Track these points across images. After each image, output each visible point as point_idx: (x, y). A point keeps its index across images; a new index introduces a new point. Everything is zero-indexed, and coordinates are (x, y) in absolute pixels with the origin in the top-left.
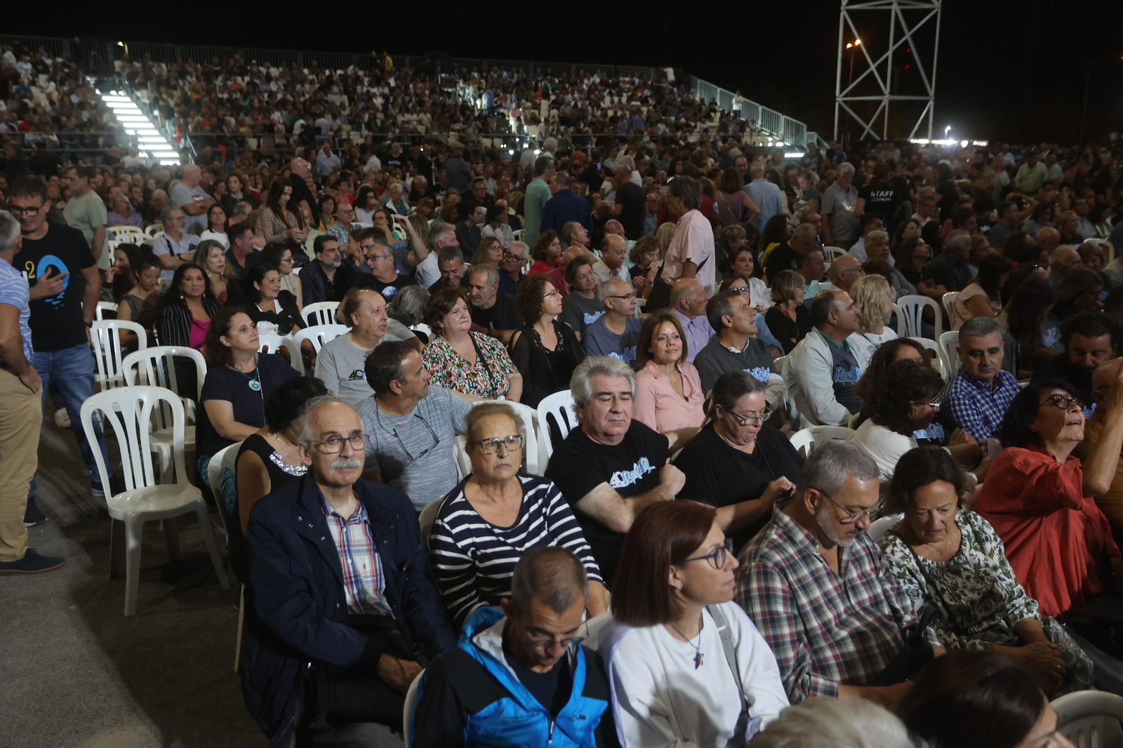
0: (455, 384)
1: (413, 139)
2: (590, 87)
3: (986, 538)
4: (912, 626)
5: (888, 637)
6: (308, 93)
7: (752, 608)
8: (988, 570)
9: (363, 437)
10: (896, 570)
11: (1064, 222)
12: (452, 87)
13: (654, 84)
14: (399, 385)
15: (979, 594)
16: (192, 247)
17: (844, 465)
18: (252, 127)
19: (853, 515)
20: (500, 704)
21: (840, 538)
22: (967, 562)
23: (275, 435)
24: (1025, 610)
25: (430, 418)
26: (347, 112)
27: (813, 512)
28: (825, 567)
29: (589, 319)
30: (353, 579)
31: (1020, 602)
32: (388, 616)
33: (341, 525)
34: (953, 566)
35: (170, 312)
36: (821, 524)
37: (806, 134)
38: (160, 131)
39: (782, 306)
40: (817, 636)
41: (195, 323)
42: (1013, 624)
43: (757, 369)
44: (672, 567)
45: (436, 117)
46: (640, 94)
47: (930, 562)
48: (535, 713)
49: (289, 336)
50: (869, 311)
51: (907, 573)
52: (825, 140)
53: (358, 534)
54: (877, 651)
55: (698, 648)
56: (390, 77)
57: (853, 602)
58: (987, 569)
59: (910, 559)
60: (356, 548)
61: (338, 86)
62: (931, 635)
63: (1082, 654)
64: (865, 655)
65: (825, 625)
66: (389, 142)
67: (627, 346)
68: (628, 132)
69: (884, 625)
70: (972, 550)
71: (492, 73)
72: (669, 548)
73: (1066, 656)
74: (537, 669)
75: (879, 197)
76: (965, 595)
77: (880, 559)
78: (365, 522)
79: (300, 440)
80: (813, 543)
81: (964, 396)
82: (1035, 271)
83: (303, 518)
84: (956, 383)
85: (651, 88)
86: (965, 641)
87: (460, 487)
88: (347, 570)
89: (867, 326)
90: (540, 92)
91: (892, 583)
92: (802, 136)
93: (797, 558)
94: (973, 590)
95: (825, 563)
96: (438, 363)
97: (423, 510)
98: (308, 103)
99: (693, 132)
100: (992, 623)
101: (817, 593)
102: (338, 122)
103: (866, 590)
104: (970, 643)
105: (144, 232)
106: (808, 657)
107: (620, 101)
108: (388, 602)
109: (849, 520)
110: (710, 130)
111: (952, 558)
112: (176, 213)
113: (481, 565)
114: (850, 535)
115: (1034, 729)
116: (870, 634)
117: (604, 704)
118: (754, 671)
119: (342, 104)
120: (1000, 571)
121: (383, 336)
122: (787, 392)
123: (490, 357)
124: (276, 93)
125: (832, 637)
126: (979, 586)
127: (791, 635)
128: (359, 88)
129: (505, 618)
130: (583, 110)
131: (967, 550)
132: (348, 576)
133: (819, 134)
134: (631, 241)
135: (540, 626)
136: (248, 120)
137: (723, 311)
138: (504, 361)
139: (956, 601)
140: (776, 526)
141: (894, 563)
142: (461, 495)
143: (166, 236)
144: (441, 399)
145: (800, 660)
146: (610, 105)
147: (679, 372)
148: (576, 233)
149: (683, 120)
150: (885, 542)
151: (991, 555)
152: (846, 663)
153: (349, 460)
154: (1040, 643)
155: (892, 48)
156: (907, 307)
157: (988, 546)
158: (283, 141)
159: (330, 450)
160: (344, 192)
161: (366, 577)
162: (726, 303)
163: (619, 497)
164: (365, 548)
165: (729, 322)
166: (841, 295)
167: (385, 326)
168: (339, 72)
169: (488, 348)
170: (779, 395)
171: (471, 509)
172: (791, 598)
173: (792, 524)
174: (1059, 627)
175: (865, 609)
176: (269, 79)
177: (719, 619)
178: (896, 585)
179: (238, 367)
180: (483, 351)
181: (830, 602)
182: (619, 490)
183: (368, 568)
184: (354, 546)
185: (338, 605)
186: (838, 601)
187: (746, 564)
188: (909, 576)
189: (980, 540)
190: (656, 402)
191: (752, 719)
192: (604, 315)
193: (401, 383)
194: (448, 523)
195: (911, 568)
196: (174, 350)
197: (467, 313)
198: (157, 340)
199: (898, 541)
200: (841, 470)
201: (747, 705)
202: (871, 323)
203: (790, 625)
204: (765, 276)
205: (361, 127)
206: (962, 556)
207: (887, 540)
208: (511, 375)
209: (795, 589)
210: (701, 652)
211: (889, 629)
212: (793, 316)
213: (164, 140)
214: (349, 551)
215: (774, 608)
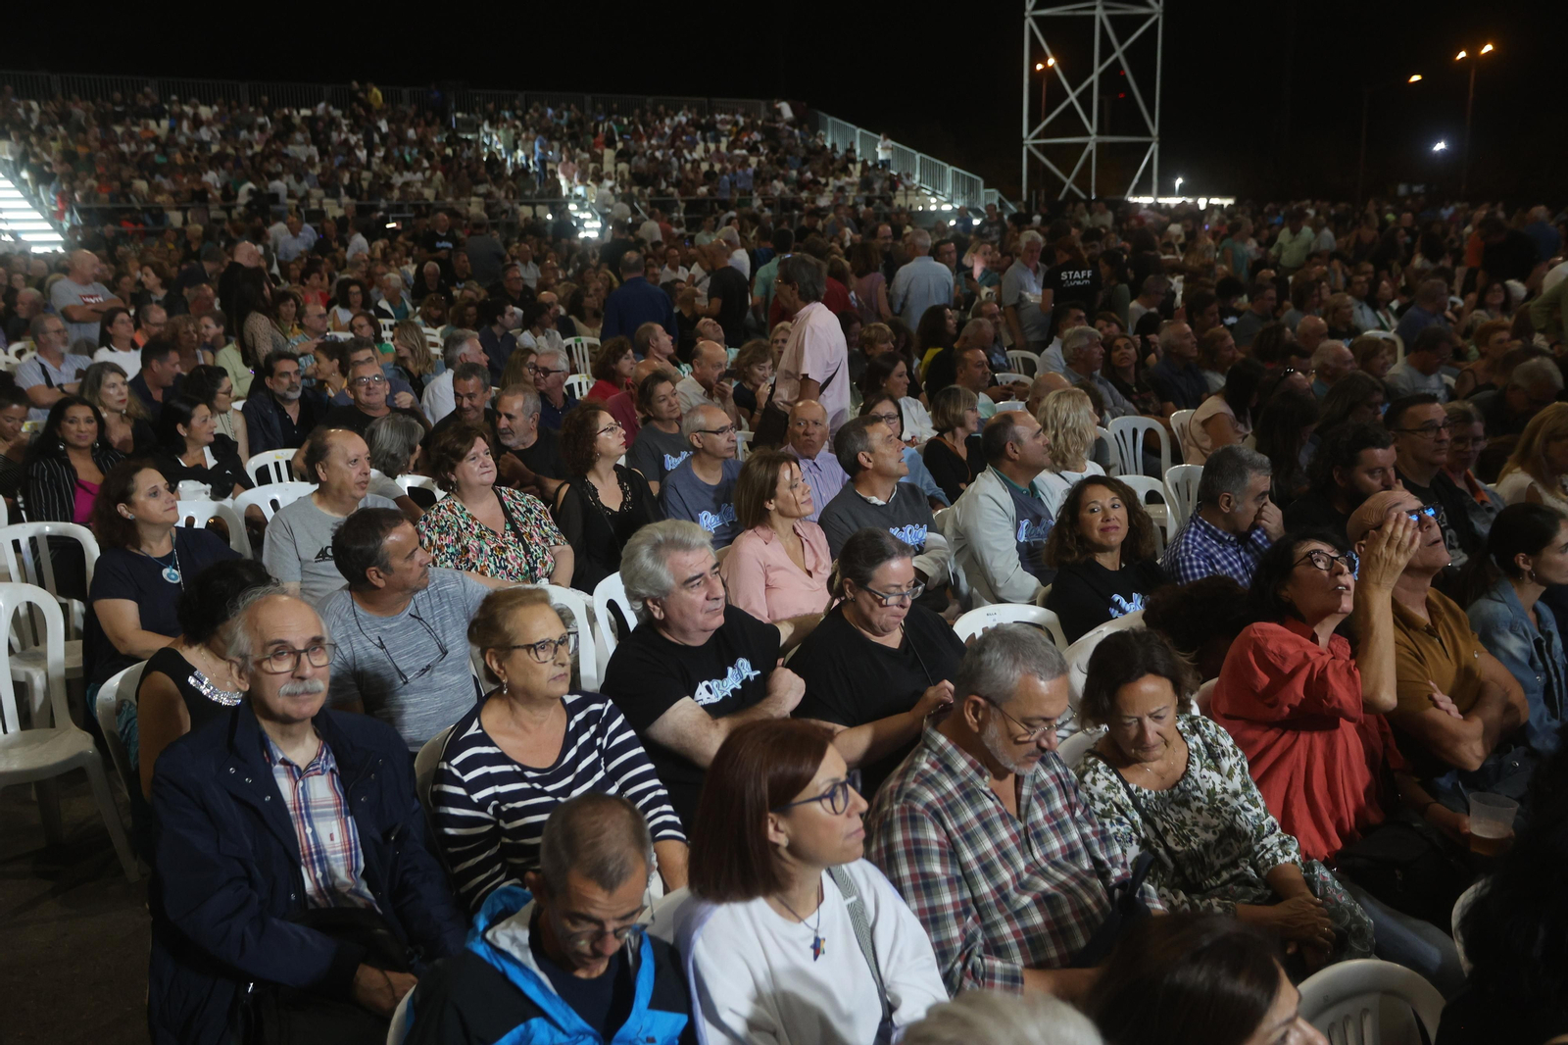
0: (474, 564)
1: (416, 207)
2: (674, 129)
3: (1223, 752)
4: (1122, 883)
5: (1089, 901)
6: (257, 143)
7: (897, 870)
8: (1227, 797)
9: (327, 647)
10: (1099, 806)
11: (1336, 309)
12: (472, 132)
13: (766, 124)
14: (381, 574)
15: (1214, 833)
16: (80, 373)
17: (1016, 660)
18: (174, 194)
19: (1031, 730)
20: (528, 1028)
21: (1018, 764)
22: (1198, 788)
23: (195, 649)
24: (1280, 852)
25: (433, 617)
26: (317, 170)
27: (976, 729)
28: (996, 807)
29: (672, 462)
30: (315, 857)
31: (1272, 841)
32: (370, 908)
33: (294, 777)
34: (1178, 794)
35: (43, 470)
36: (988, 745)
37: (983, 192)
38: (32, 202)
39: (947, 436)
40: (988, 906)
41: (82, 485)
42: (1264, 873)
43: (909, 527)
44: (770, 815)
45: (451, 177)
46: (746, 139)
47: (1146, 792)
48: (581, 1037)
49: (228, 502)
50: (1066, 441)
51: (1115, 809)
52: (1011, 200)
53: (322, 790)
54: (1073, 921)
55: (816, 931)
56: (381, 119)
57: (1037, 855)
58: (1225, 796)
59: (1119, 789)
60: (318, 810)
61: (303, 132)
62: (1149, 894)
63: (1359, 910)
64: (1057, 928)
65: (1000, 889)
66: (381, 214)
67: (724, 502)
68: (731, 193)
69: (1083, 884)
70: (1204, 770)
71: (531, 111)
72: (765, 787)
73: (1335, 912)
74: (582, 974)
75: (1073, 280)
76: (1196, 836)
77: (1076, 791)
78: (332, 771)
79: (231, 655)
80: (980, 773)
81: (1197, 555)
82: (1291, 377)
83: (237, 769)
84: (1187, 538)
85: (763, 130)
86: (1197, 901)
87: (475, 713)
88: (305, 844)
89: (1064, 461)
90: (601, 138)
91: (1093, 825)
92: (978, 196)
93: (957, 796)
94: (1206, 828)
95: (997, 801)
96: (448, 534)
97: (421, 751)
98: (258, 159)
99: (824, 191)
100: (1235, 872)
101: (987, 845)
102: (305, 185)
103: (1057, 836)
104: (1205, 904)
105: (6, 353)
106: (980, 935)
107: (718, 149)
108: (369, 887)
109: (1026, 738)
110: (848, 188)
111: (1177, 784)
112: (54, 323)
113: (508, 826)
114: (1032, 758)
115: (1267, 1018)
116: (1063, 897)
117: (683, 1019)
118: (900, 959)
119: (310, 159)
120: (1243, 798)
121: (364, 496)
122: (953, 558)
123: (525, 523)
124: (208, 144)
125: (1010, 906)
126: (1215, 822)
127: (955, 904)
128: (334, 135)
129: (533, 902)
130: (666, 163)
131: (1196, 770)
132: (307, 852)
133: (1001, 191)
134: (733, 350)
135: (582, 910)
136: (167, 184)
137: (859, 445)
138: (546, 528)
139: (1184, 845)
140: (927, 751)
141: (1096, 797)
142: (476, 724)
143: (39, 358)
144: (450, 587)
145: (968, 940)
146: (703, 155)
147: (798, 535)
148: (657, 340)
149: (809, 175)
150: (1083, 767)
151: (1230, 775)
152: (1031, 940)
153: (307, 682)
154: (1300, 899)
155: (1098, 70)
156: (1122, 432)
157: (1226, 764)
158: (222, 214)
159: (277, 668)
160: (314, 288)
161: (335, 853)
162: (863, 434)
163: (707, 718)
164: (332, 809)
165: (869, 460)
166: (1023, 418)
167: (366, 483)
168: (305, 112)
169: (523, 510)
170: (941, 563)
171: (491, 744)
172: (951, 853)
173: (950, 748)
174: (1327, 875)
175: (1055, 864)
176: (197, 123)
177: (847, 887)
178: (1099, 828)
179: (145, 550)
180: (515, 515)
181: (1005, 856)
182: (707, 707)
183: (338, 839)
184: (316, 807)
185: (293, 896)
186: (1017, 855)
187: (886, 808)
188: (1117, 815)
189: (1214, 755)
190: (767, 577)
191: (897, 1029)
192: (691, 456)
193: (383, 571)
194: (456, 767)
195: (1120, 802)
196: (48, 528)
197: (490, 460)
198: (23, 513)
199: (1101, 765)
200: (1013, 667)
201: (890, 1008)
202: (1069, 456)
203: (952, 891)
204: (924, 395)
205: (339, 192)
206: (1190, 780)
207: (1085, 764)
208: (557, 548)
209: (956, 841)
210: (821, 936)
211: (1091, 890)
212: (963, 452)
213: (37, 215)
214: (309, 816)
215: (928, 868)
